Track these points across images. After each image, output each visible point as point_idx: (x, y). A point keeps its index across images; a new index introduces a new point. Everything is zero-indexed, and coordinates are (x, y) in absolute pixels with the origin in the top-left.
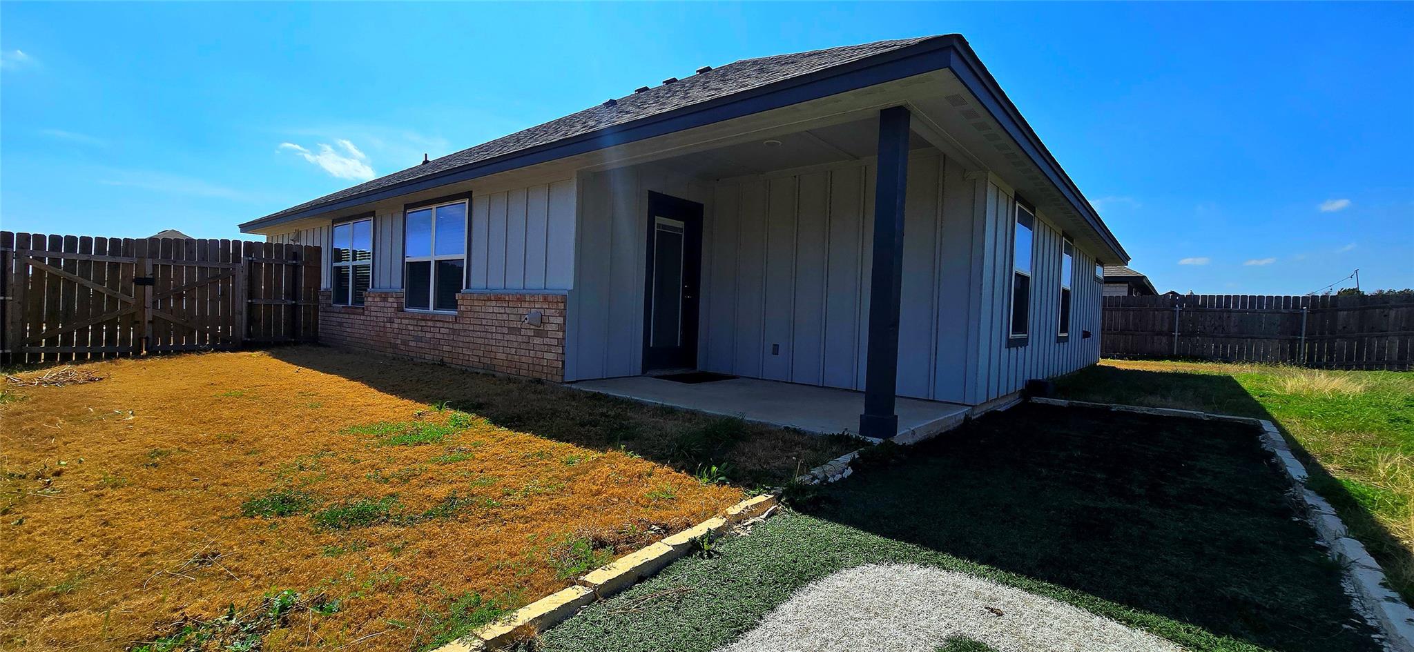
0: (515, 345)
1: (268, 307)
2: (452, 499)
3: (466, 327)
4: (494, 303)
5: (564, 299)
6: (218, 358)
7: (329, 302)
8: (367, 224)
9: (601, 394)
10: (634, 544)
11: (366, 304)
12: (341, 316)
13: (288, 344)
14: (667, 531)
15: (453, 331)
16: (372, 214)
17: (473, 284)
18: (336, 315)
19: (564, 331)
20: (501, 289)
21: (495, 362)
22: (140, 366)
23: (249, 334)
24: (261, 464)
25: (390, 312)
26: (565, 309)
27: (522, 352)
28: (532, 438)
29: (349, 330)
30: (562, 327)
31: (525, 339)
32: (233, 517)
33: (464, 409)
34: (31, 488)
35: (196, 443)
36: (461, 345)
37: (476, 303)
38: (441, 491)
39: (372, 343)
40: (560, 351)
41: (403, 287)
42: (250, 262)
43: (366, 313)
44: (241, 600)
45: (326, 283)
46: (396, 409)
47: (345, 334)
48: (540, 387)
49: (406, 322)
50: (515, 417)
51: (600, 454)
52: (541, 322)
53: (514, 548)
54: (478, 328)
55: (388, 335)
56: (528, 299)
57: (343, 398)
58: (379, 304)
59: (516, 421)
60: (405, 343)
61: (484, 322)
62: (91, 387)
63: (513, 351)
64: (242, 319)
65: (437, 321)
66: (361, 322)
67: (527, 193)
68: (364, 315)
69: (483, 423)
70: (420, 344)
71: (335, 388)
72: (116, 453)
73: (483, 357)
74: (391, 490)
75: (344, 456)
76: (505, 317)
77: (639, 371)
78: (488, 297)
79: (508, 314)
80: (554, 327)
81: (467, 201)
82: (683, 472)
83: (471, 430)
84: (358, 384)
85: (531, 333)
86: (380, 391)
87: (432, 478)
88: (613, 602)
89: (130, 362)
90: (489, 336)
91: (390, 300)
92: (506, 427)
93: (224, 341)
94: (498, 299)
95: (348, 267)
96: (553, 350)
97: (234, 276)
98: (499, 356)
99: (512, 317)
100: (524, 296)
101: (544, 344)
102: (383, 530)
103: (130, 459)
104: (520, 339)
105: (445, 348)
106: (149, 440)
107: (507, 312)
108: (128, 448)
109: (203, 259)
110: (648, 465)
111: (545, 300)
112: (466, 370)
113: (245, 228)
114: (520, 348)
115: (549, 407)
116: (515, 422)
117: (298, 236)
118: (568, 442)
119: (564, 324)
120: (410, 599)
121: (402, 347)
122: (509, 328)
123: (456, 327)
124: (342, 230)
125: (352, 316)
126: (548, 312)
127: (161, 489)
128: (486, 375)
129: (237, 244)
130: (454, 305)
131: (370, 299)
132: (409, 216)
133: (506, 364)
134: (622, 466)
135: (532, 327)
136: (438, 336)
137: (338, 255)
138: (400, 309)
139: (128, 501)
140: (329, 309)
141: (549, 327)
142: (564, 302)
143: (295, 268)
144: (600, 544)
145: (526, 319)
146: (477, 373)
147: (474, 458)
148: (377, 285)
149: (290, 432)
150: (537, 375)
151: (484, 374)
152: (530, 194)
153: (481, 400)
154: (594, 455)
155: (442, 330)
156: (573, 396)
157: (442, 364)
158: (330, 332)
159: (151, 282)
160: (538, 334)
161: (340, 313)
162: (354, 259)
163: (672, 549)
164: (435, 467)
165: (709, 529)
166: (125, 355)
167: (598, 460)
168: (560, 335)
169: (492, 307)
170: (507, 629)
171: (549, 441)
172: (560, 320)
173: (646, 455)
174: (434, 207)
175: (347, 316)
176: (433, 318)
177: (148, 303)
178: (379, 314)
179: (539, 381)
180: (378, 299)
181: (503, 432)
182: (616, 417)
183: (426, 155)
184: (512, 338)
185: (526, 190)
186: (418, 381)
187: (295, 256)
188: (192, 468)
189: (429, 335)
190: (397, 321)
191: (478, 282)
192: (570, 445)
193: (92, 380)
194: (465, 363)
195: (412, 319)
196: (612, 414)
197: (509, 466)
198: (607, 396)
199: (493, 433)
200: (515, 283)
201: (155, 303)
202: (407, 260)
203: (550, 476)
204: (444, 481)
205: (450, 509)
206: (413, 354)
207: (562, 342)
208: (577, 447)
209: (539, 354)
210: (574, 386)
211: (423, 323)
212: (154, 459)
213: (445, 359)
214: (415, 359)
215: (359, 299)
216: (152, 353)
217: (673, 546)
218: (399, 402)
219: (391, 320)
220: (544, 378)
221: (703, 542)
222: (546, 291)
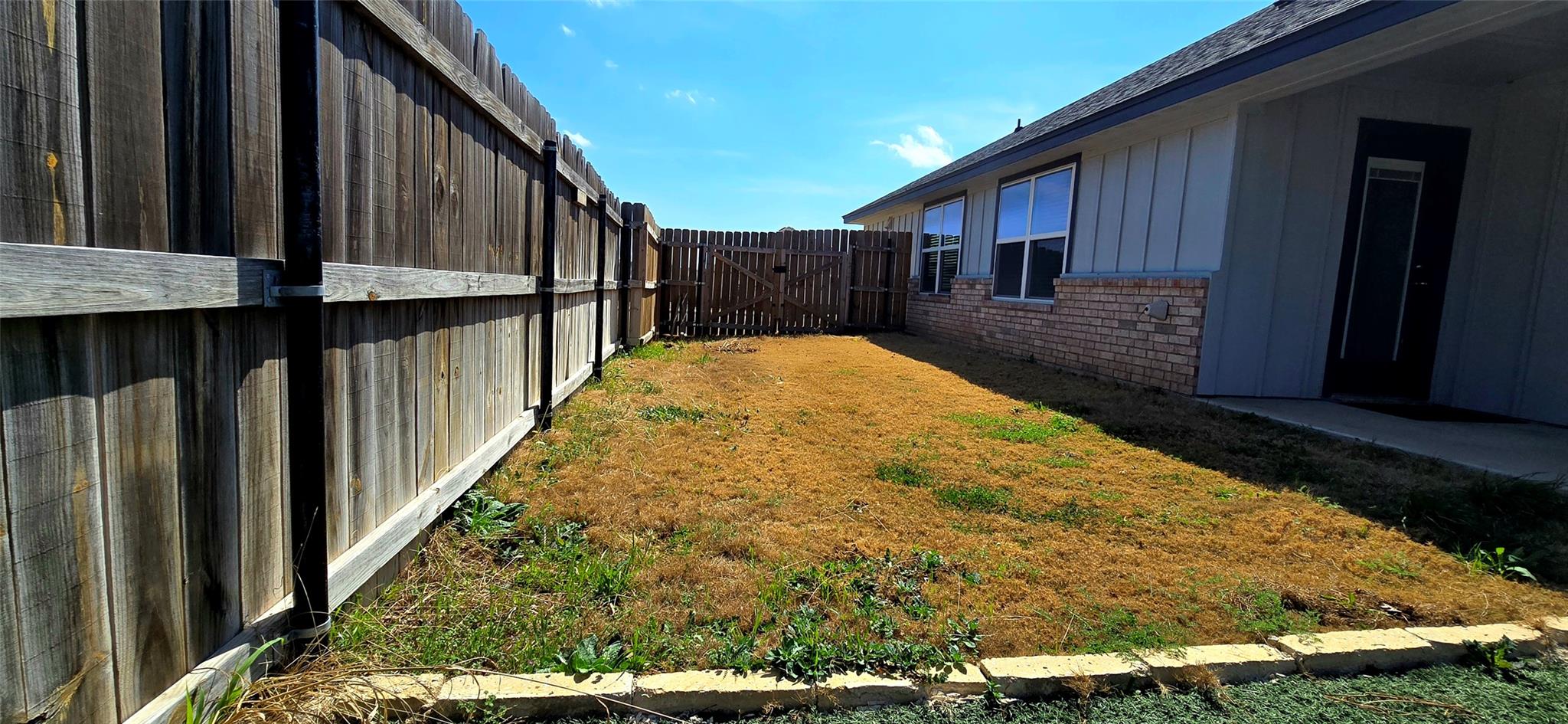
0: (1127, 342)
1: (865, 293)
2: (1072, 506)
3: (1063, 318)
4: (1101, 290)
5: (1205, 284)
6: (829, 340)
7: (916, 289)
8: (957, 207)
9: (1257, 416)
10: (1351, 619)
11: (952, 291)
12: (927, 304)
13: (880, 330)
14: (1411, 617)
15: (1048, 324)
16: (964, 193)
17: (1075, 267)
18: (922, 303)
19: (1201, 327)
20: (1112, 273)
21: (1098, 362)
22: (777, 342)
23: (850, 320)
24: (880, 436)
25: (977, 300)
26: (1205, 297)
27: (1137, 352)
28: (1160, 456)
29: (934, 319)
30: (1199, 321)
31: (1142, 336)
32: (868, 477)
33: (1066, 412)
34: (736, 425)
35: (827, 409)
36: (1056, 339)
37: (1078, 290)
38: (1059, 495)
39: (956, 333)
40: (1194, 352)
41: (992, 273)
42: (854, 250)
43: (952, 301)
44: (894, 548)
45: (915, 270)
46: (991, 403)
47: (930, 323)
48: (1161, 399)
49: (994, 311)
50: (1133, 429)
51: (1271, 493)
52: (1167, 315)
53: (1165, 576)
54: (1079, 320)
55: (974, 325)
56: (1149, 284)
57: (938, 386)
58: (966, 292)
59: (1135, 433)
60: (991, 335)
61: (1087, 313)
62: (751, 356)
63: (1124, 350)
64: (845, 305)
65: (1028, 311)
66: (946, 311)
67: (1158, 144)
68: (949, 303)
69: (1092, 430)
70: (1008, 337)
71: (928, 377)
72: (777, 408)
73: (1083, 355)
74: (1002, 482)
75: (949, 440)
76: (1115, 307)
77: (1317, 392)
78: (1094, 282)
79: (1120, 303)
80: (1187, 321)
81: (1074, 166)
82: (1430, 543)
83: (1077, 436)
84: (948, 373)
85: (1150, 328)
86: (971, 383)
87: (1043, 479)
88: (1328, 684)
89: (770, 339)
90: (1092, 329)
91: (978, 287)
92: (1122, 439)
93: (831, 325)
94: (1108, 284)
95: (936, 253)
96: (1182, 350)
97: (841, 264)
98: (1104, 355)
99: (1125, 307)
100: (1145, 280)
101: (1169, 343)
102: (1003, 519)
103: (786, 414)
104: (1134, 335)
105: (1037, 343)
106: (796, 401)
107: (1119, 300)
108: (784, 406)
109: (820, 248)
110: (1359, 523)
111: (1176, 284)
112: (1061, 370)
113: (848, 219)
114: (1134, 347)
115: (1179, 422)
116: (1135, 435)
117: (891, 221)
118: (1215, 469)
119: (1203, 317)
120: (1051, 596)
121: (988, 340)
122: (1120, 321)
123: (1052, 318)
124: (933, 213)
125: (938, 305)
126: (1178, 301)
127: (811, 443)
128: (1087, 377)
129: (845, 232)
130: (1049, 292)
131: (957, 286)
132: (1004, 192)
133: (1112, 365)
134: (1310, 514)
135: (1153, 320)
136: (1029, 328)
137: (928, 240)
138: (987, 297)
139: (792, 447)
140: (917, 297)
141: (1177, 321)
142: (1205, 288)
143: (890, 254)
144: (1295, 604)
145: (1147, 309)
146: (1075, 375)
147: (1088, 467)
148: (964, 271)
149: (897, 411)
150: (1155, 382)
151: (1082, 376)
152: (1162, 146)
153: (1086, 404)
154: (1255, 492)
155: (1034, 322)
156: (1213, 414)
157: (1032, 360)
158: (916, 320)
159: (783, 269)
160: (1161, 329)
161: (927, 301)
162: (942, 245)
163: (1429, 645)
164: (1046, 469)
165: (1504, 637)
166: (765, 333)
167: (1267, 499)
168: (1195, 331)
169: (1099, 294)
170: (1177, 664)
171: (1185, 464)
172: (1197, 312)
173: (1354, 505)
174: (1033, 178)
175: (933, 304)
176: (1024, 308)
177: (782, 289)
178: (965, 303)
179: (1158, 391)
180: (965, 286)
181: (1119, 444)
182: (1286, 449)
183: (1019, 120)
184: (1124, 333)
185: (1156, 141)
186: (1009, 376)
187: (890, 243)
188: (831, 430)
189: (1018, 327)
190: (983, 310)
191: (1081, 264)
192: (1218, 473)
193: (750, 351)
194: (1059, 361)
195: (1000, 308)
196: (1280, 443)
197: (1135, 485)
198: (1266, 420)
199: (1106, 443)
200: (1132, 264)
201: (786, 289)
202: (998, 242)
203: (1195, 505)
204: (1059, 485)
205: (1070, 514)
206: (999, 348)
207: (1197, 342)
208: (1229, 477)
209: (1161, 356)
210: (1211, 402)
211: (1013, 313)
212: (802, 417)
213: (1036, 356)
214: (1001, 354)
215: (946, 288)
216: (782, 333)
217: (1432, 642)
218: (993, 396)
219: (977, 310)
220: (1166, 386)
221: (1493, 655)
222: (1177, 273)
